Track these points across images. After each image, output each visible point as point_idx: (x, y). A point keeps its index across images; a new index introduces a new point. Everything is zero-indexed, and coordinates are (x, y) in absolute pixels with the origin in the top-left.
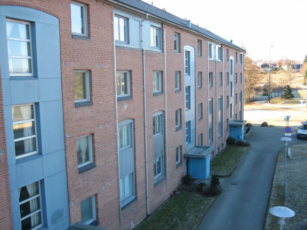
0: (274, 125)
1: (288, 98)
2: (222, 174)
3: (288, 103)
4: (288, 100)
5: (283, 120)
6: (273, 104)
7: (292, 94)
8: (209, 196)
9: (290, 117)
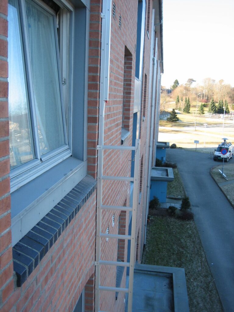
0: (182, 147)
1: (173, 121)
2: (177, 197)
3: (175, 126)
4: (174, 124)
5: (194, 142)
6: (162, 126)
7: (177, 118)
8: (186, 220)
9: (227, 139)
